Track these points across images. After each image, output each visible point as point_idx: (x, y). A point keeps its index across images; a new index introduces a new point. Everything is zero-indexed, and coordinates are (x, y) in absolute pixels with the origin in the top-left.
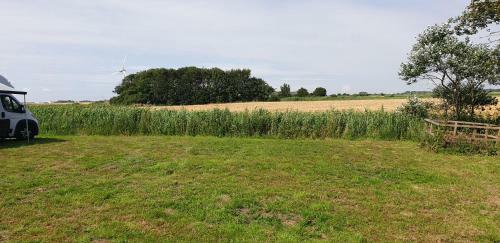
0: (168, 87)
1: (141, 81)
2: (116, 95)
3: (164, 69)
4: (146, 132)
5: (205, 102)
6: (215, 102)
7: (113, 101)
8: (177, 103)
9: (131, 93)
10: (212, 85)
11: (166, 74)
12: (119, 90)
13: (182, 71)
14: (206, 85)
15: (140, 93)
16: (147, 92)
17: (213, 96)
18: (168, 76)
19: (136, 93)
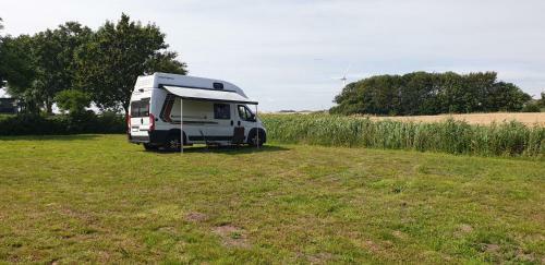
0: (392, 96)
1: (362, 89)
2: (336, 105)
3: (388, 76)
4: (368, 144)
5: (434, 113)
6: (447, 112)
7: (332, 111)
8: (401, 113)
9: (352, 103)
10: (444, 92)
11: (390, 81)
12: (339, 99)
13: (408, 77)
14: (437, 92)
15: (360, 103)
16: (368, 101)
17: (445, 105)
18: (392, 83)
19: (356, 102)
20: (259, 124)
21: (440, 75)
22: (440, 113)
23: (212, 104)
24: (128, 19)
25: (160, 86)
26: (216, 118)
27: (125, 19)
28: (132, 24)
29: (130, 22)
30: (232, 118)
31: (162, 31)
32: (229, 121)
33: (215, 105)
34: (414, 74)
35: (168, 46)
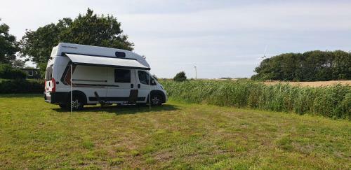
0: (295, 68)
1: (274, 63)
2: (256, 73)
3: (293, 54)
5: (327, 79)
6: (336, 79)
7: (254, 78)
8: (302, 80)
9: (266, 72)
10: (335, 65)
11: (294, 58)
12: (258, 70)
13: (307, 55)
14: (329, 65)
15: (273, 72)
16: (278, 71)
17: (335, 74)
18: (295, 59)
19: (270, 72)
20: (158, 87)
21: (331, 53)
22: (331, 80)
23: (113, 69)
24: (92, 12)
25: (63, 54)
26: (116, 81)
27: (90, 12)
28: (96, 15)
29: (93, 15)
30: (132, 82)
31: (118, 21)
32: (129, 84)
33: (115, 71)
34: (312, 52)
35: (122, 31)
